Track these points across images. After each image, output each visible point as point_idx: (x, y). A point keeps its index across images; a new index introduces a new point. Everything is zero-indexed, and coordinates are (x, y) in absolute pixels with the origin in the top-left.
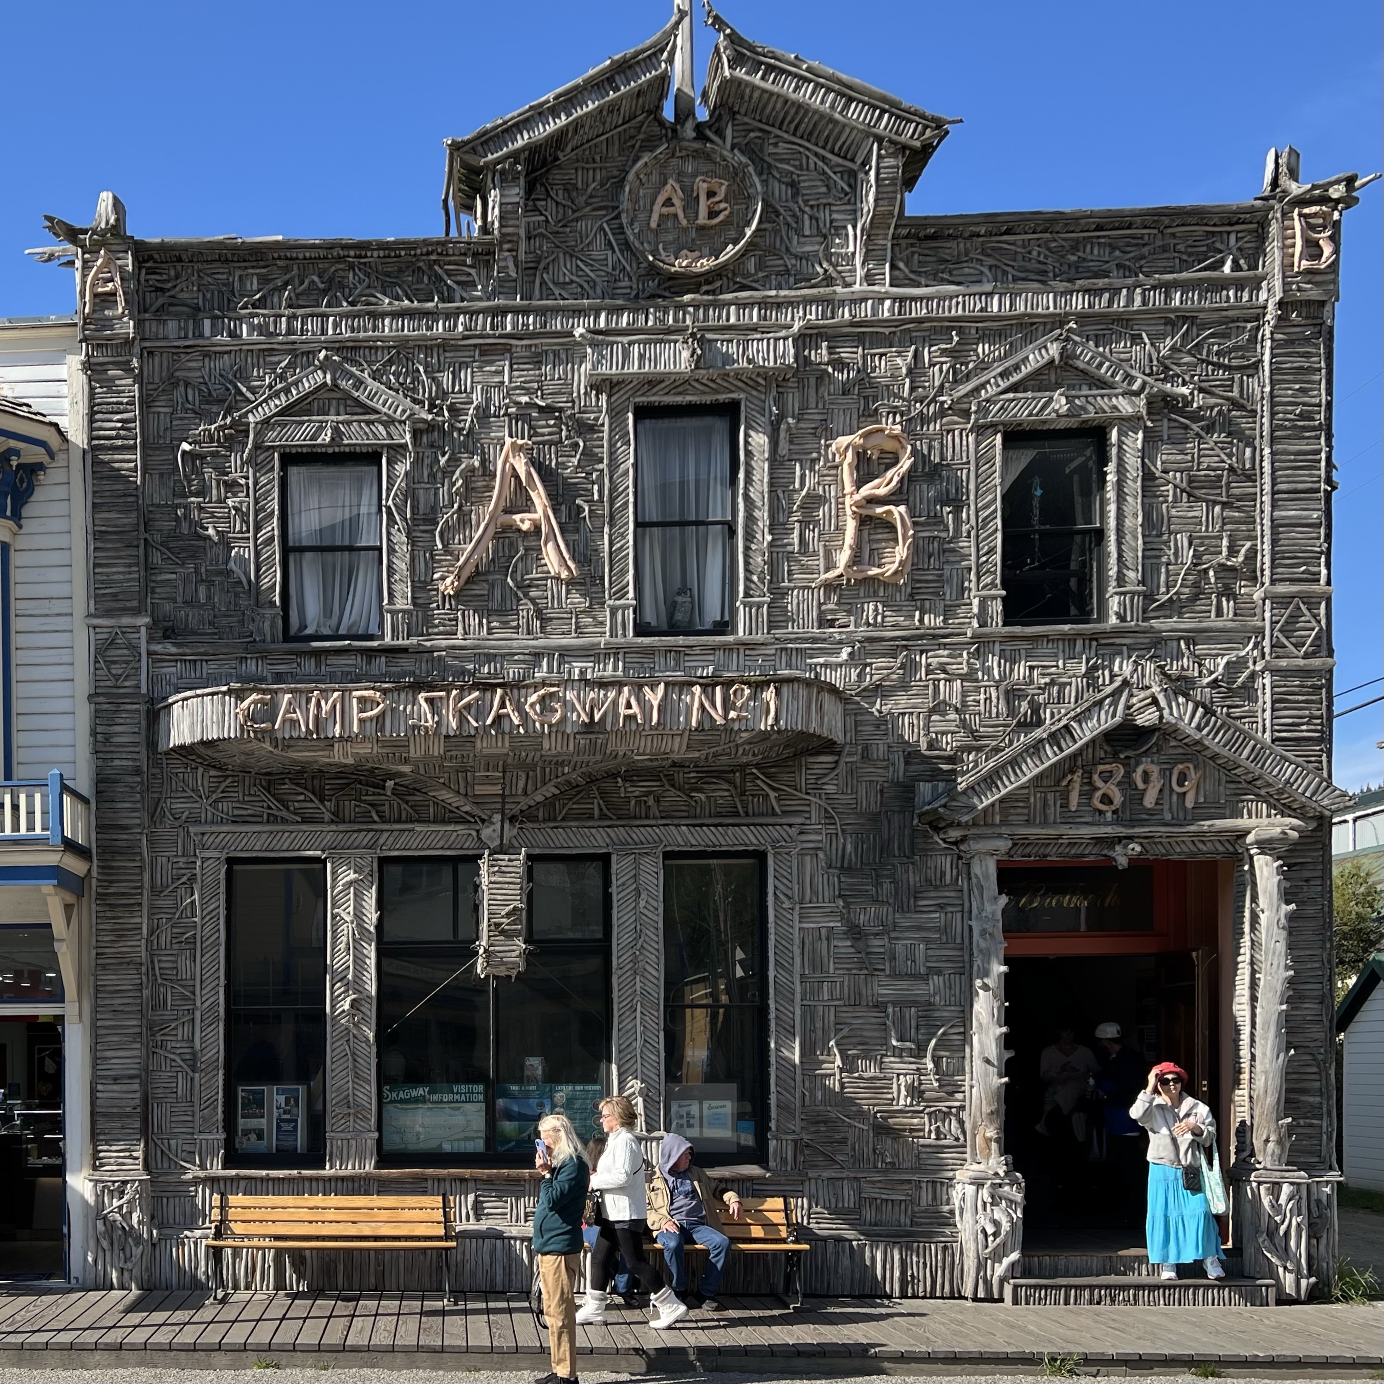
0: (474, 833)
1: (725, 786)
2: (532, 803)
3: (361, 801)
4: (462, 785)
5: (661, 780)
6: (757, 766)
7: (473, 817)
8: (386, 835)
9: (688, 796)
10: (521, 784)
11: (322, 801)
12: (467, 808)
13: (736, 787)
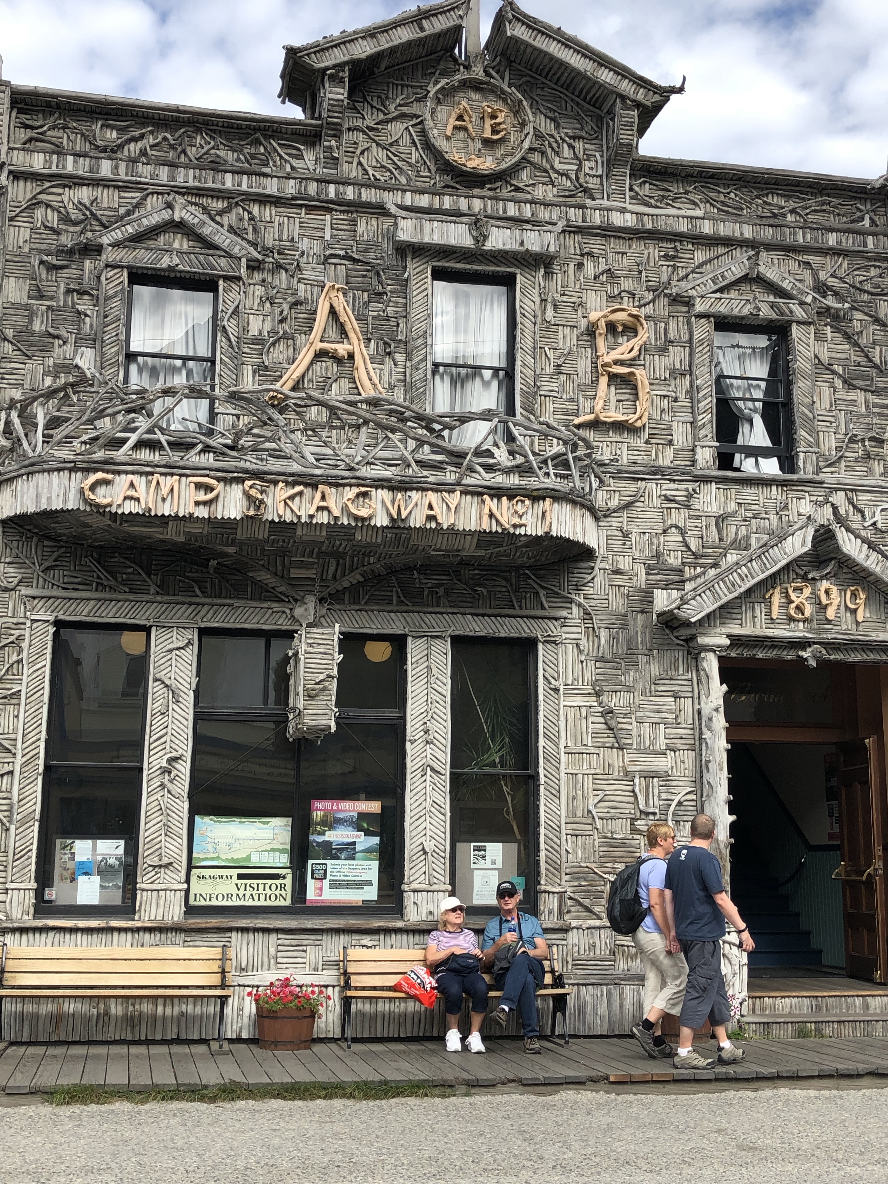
0: (288, 611)
1: (504, 583)
2: (340, 588)
3: (184, 576)
4: (279, 568)
5: (449, 575)
6: (528, 568)
7: (287, 597)
8: (206, 608)
9: (473, 589)
10: (332, 570)
11: (149, 575)
12: (283, 589)
13: (511, 585)
